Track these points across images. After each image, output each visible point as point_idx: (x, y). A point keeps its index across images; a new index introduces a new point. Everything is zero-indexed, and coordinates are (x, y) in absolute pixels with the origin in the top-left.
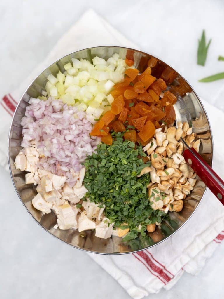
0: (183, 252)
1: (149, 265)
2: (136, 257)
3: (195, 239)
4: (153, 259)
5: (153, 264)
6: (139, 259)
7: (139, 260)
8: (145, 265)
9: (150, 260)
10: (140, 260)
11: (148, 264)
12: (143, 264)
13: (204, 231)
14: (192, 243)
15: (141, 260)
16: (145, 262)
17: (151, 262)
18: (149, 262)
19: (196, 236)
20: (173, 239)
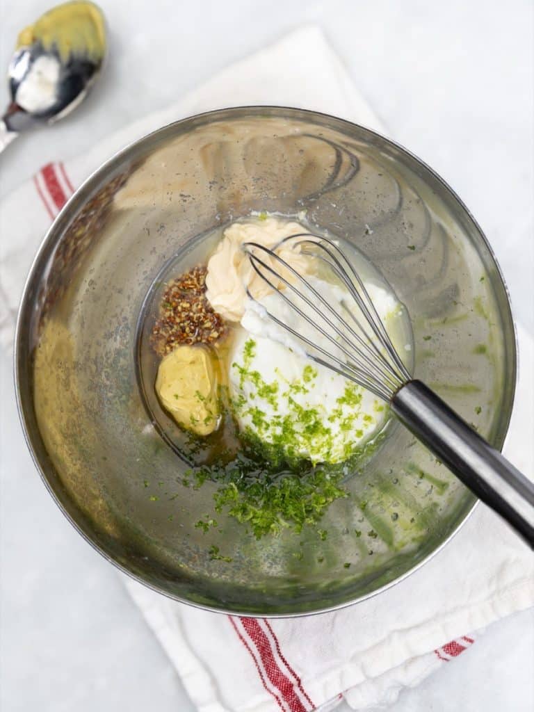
0: (354, 659)
1: (264, 666)
2: (241, 637)
3: (389, 638)
4: (279, 653)
5: (275, 666)
6: (246, 644)
7: (245, 646)
8: (256, 661)
9: (270, 654)
10: (247, 647)
11: (264, 662)
12: (252, 658)
13: (417, 627)
14: (381, 643)
15: (251, 649)
16: (258, 655)
17: (272, 660)
18: (267, 659)
19: (394, 631)
20: (338, 620)
